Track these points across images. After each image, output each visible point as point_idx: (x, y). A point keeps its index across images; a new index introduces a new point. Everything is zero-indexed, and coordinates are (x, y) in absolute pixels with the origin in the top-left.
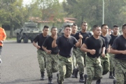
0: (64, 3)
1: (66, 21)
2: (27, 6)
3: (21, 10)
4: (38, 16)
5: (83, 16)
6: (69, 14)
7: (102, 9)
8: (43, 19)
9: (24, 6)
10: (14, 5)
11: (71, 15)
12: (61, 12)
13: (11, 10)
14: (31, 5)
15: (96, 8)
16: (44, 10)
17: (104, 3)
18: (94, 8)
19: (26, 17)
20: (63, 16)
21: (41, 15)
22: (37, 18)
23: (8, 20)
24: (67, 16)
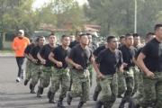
0: (85, 6)
1: (88, 29)
2: (37, 10)
3: (30, 14)
4: (52, 22)
5: (110, 23)
6: (91, 20)
7: (134, 14)
8: (58, 26)
9: (34, 10)
10: (21, 8)
11: (94, 22)
12: (81, 18)
13: (17, 14)
14: (43, 9)
15: (126, 13)
16: (59, 16)
17: (136, 7)
18: (124, 12)
19: (37, 24)
20: (83, 23)
21: (56, 22)
22: (51, 25)
23: (13, 28)
24: (89, 23)
